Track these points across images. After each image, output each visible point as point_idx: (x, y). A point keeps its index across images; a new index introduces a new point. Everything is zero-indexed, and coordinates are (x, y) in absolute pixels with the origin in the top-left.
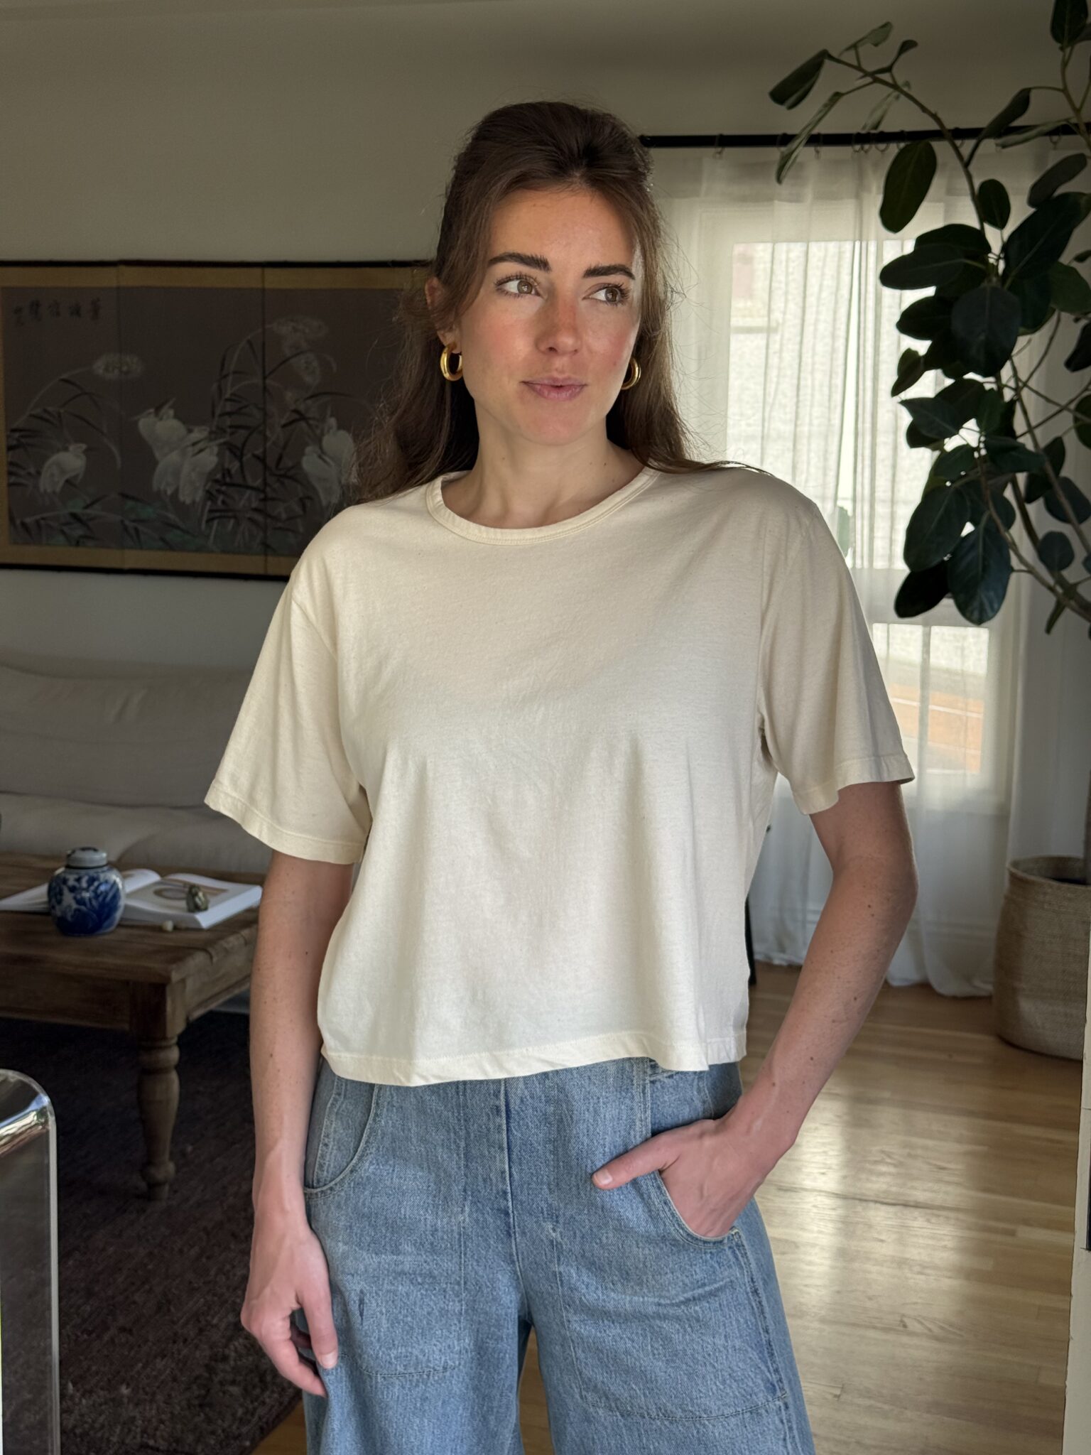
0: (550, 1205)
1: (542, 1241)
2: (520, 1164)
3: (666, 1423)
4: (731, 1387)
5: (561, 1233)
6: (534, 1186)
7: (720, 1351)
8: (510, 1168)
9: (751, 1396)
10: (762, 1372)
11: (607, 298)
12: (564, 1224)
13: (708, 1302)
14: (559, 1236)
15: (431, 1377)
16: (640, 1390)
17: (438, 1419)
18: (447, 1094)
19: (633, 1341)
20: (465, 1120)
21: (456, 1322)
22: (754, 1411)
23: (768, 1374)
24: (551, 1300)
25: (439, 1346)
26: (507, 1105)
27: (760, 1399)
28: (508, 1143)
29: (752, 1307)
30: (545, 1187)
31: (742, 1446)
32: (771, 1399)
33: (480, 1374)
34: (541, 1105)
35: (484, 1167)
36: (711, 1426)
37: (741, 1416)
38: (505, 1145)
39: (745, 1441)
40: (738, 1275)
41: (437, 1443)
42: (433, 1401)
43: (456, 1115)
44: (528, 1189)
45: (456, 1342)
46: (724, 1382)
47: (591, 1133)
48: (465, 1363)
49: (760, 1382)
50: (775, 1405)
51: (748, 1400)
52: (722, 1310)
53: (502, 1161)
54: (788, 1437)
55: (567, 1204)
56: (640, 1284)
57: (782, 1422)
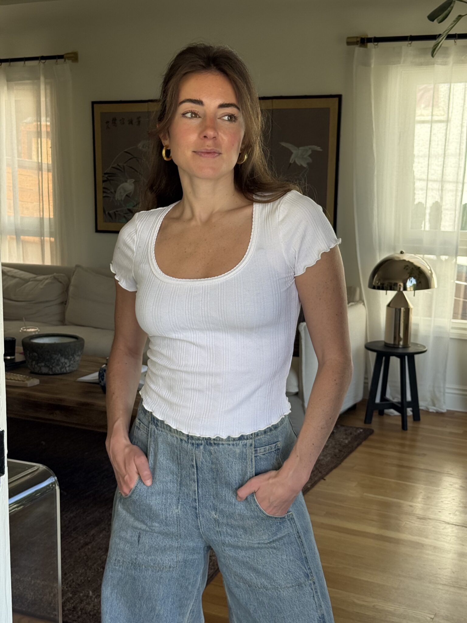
0: (214, 504)
1: (211, 519)
2: (202, 488)
3: (265, 590)
4: (290, 576)
5: (218, 515)
6: (207, 496)
7: (284, 561)
8: (198, 489)
9: (298, 579)
10: (303, 570)
11: (228, 119)
12: (219, 512)
13: (279, 542)
14: (218, 516)
15: (164, 570)
16: (254, 576)
17: (166, 586)
18: (174, 459)
19: (249, 558)
20: (181, 469)
21: (176, 550)
22: (300, 585)
23: (306, 571)
24: (216, 542)
25: (168, 558)
26: (196, 464)
27: (302, 580)
28: (197, 479)
29: (298, 543)
30: (212, 496)
31: (295, 599)
32: (307, 580)
33: (185, 570)
34: (210, 465)
35: (187, 489)
36: (282, 591)
37: (294, 587)
38: (196, 480)
39: (296, 597)
40: (291, 531)
41: (165, 595)
42: (165, 579)
43: (177, 467)
44: (205, 498)
45: (175, 557)
46: (286, 574)
47: (230, 476)
48: (179, 566)
49: (302, 573)
50: (309, 583)
51: (297, 581)
52: (285, 545)
53: (194, 487)
54: (315, 596)
55: (220, 503)
56: (251, 535)
57: (312, 589)
